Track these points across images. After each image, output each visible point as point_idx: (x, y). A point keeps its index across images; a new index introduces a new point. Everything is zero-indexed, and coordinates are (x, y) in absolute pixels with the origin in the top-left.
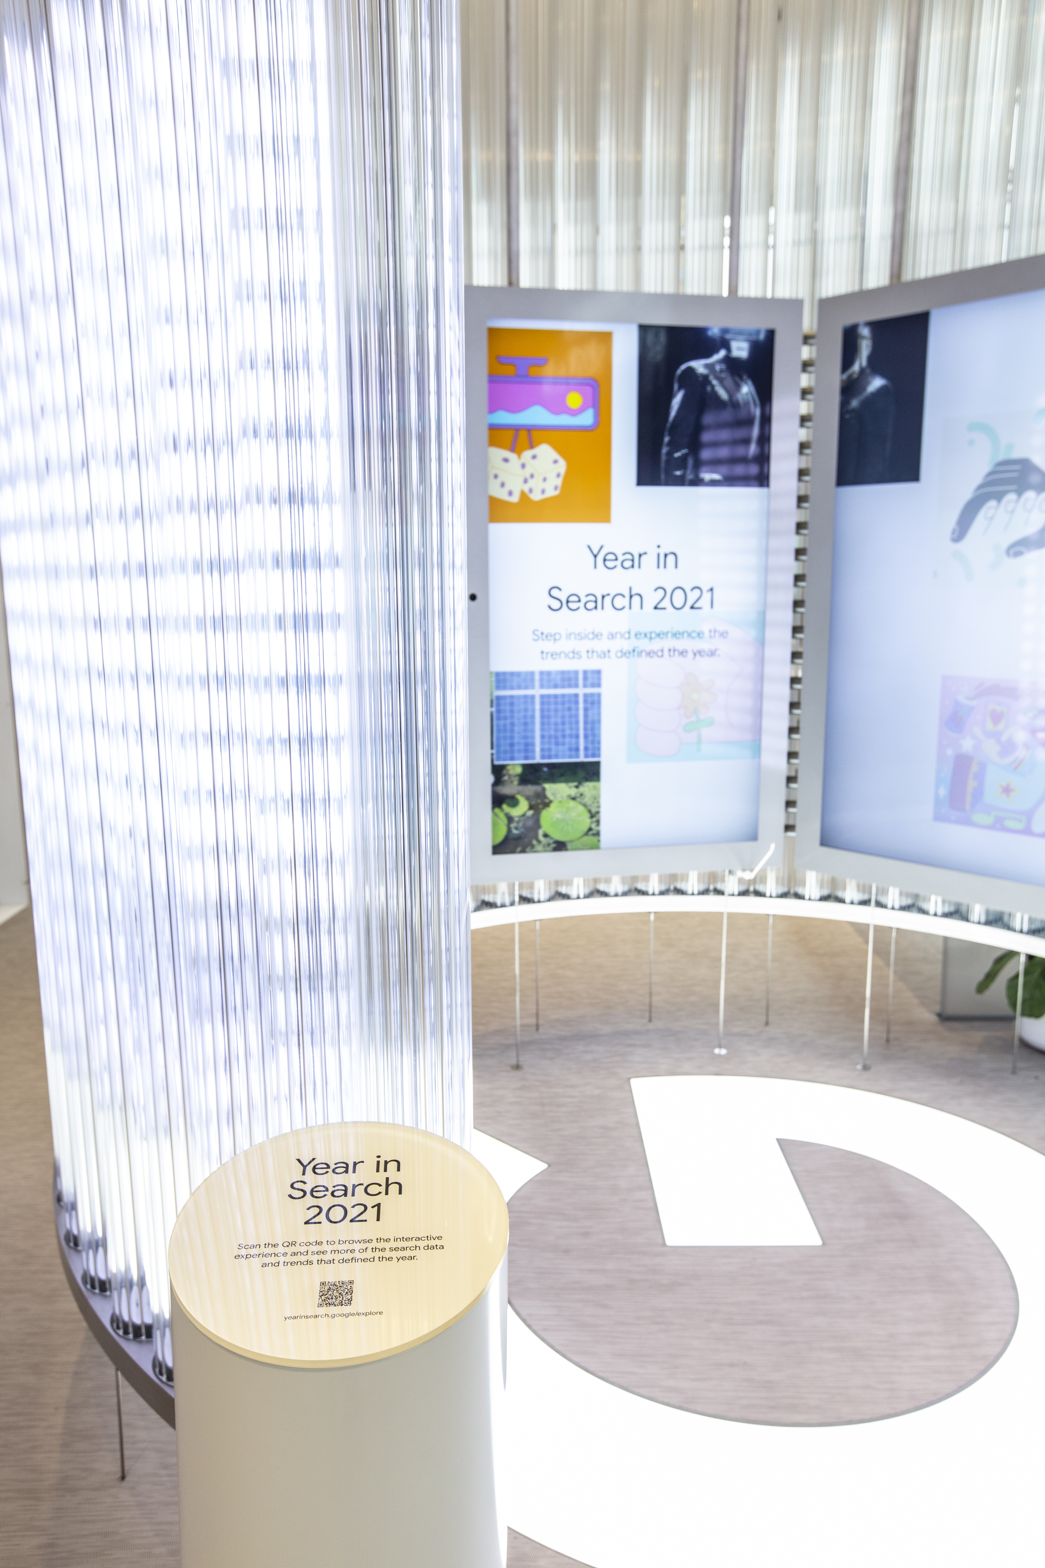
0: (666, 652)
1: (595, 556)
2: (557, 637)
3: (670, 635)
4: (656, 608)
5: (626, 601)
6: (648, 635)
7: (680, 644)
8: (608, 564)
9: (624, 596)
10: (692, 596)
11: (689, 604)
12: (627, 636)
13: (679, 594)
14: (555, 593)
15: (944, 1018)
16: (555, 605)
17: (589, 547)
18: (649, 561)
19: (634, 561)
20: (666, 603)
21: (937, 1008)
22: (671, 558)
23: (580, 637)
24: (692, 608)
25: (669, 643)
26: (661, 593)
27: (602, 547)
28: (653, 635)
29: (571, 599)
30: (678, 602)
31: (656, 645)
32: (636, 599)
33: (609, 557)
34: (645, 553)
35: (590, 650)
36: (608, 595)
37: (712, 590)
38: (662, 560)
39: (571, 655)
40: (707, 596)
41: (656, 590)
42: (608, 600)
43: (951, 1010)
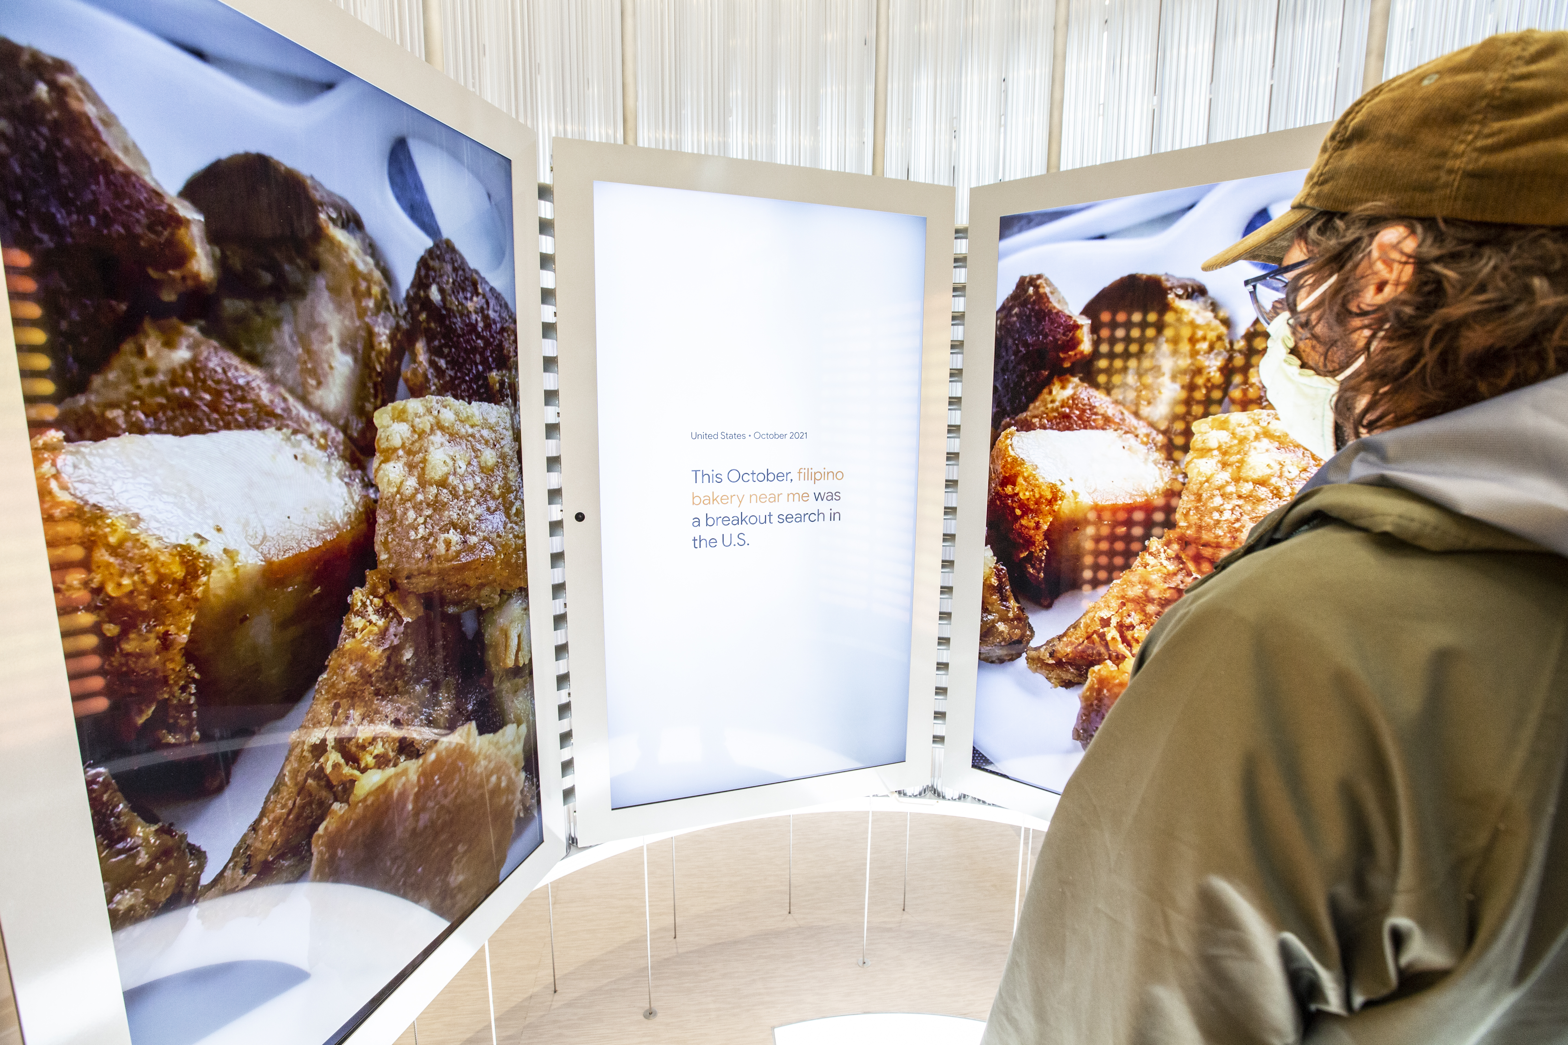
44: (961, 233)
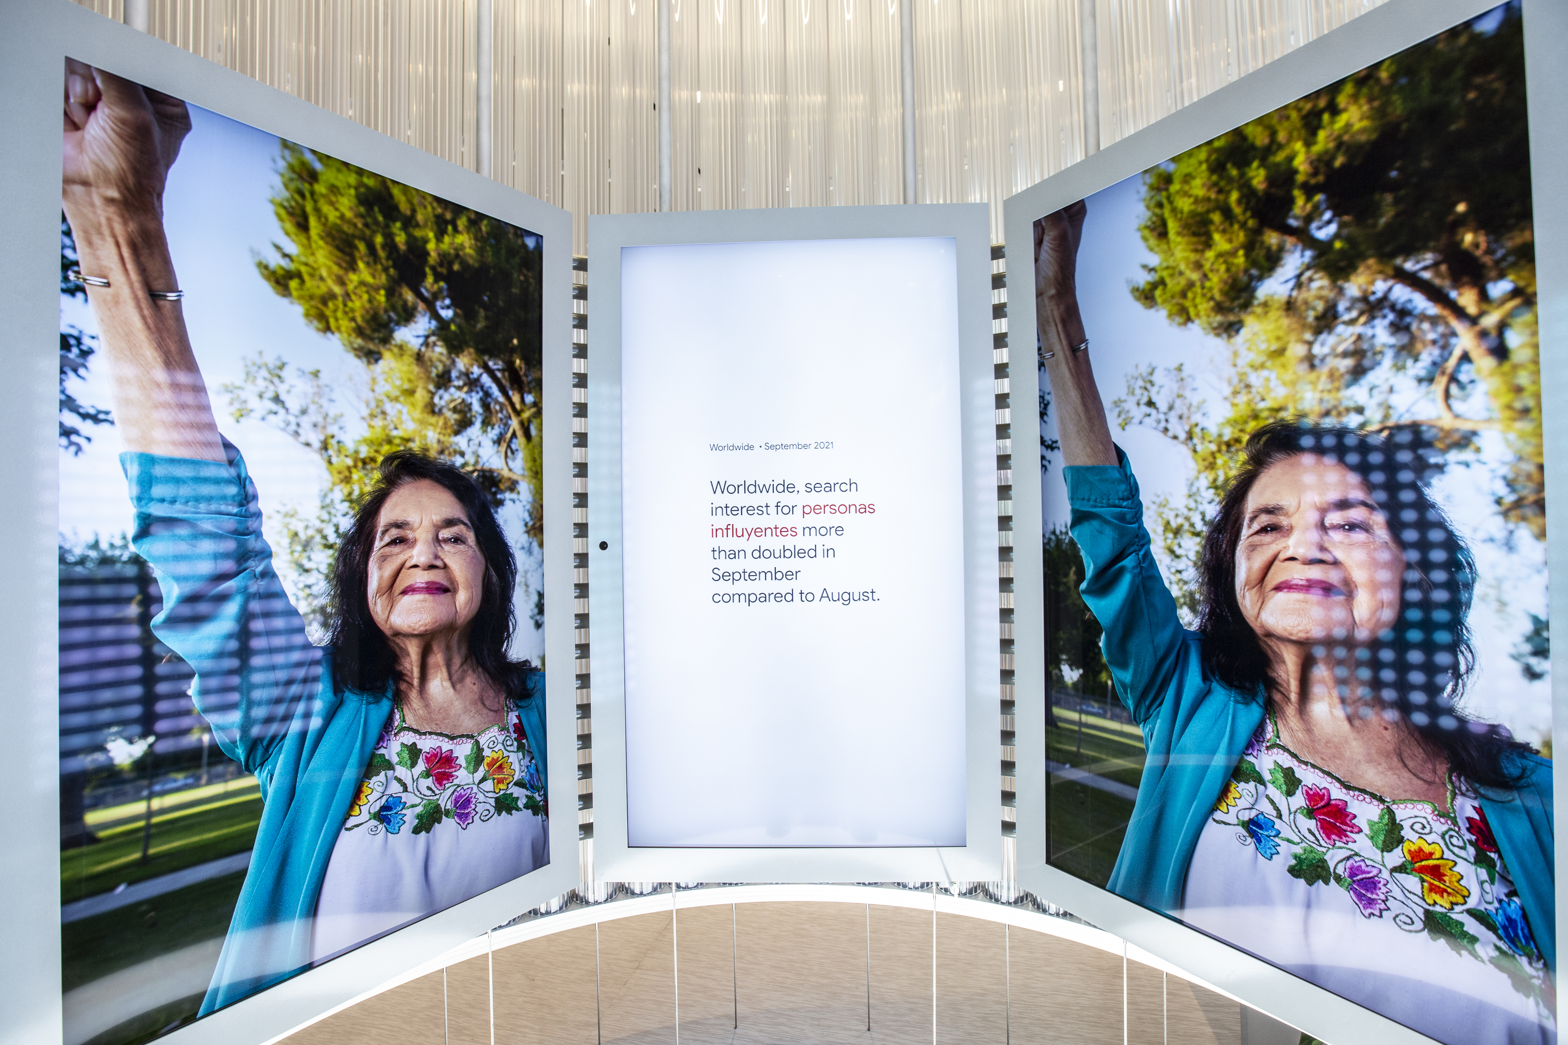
44: (997, 253)
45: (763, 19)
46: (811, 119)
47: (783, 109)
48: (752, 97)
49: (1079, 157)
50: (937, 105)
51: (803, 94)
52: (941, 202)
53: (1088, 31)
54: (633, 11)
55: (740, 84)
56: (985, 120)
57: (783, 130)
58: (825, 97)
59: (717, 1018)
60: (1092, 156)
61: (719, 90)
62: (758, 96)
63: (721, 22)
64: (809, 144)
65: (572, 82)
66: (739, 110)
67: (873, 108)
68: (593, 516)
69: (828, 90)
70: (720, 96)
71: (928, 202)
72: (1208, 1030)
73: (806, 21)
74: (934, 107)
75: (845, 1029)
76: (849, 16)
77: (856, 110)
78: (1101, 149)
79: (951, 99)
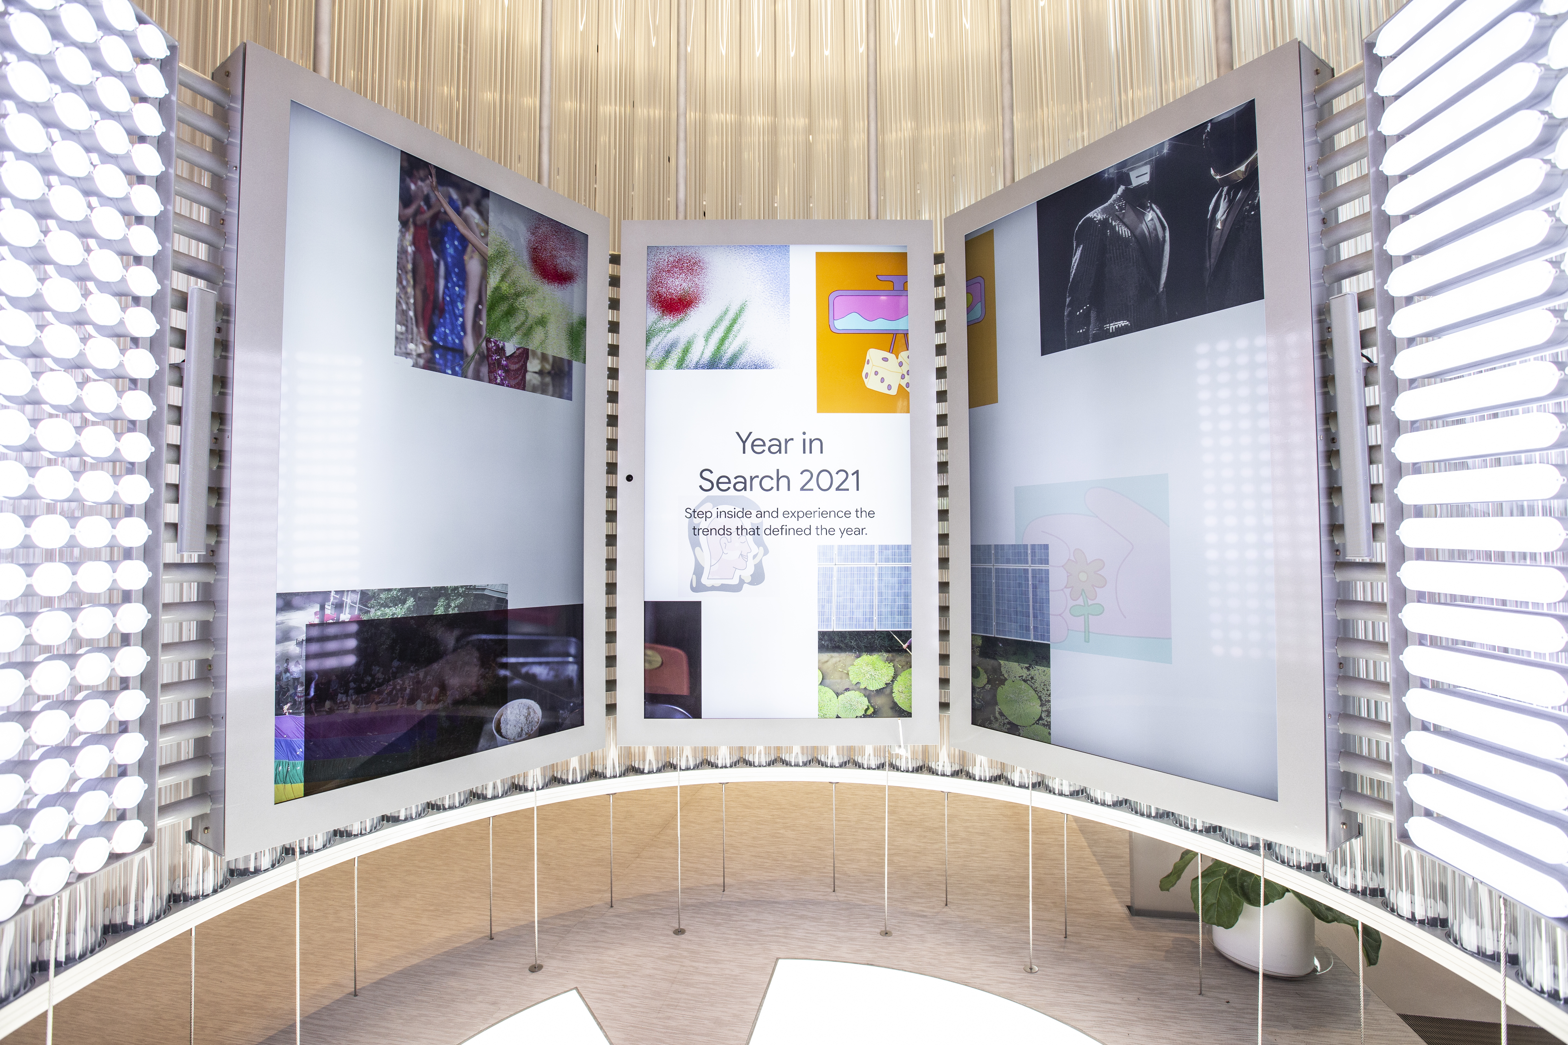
0: (814, 530)
1: (744, 442)
2: (709, 515)
3: (817, 514)
4: (802, 489)
5: (774, 483)
6: (796, 514)
7: (828, 523)
8: (756, 449)
9: (772, 479)
10: (838, 479)
11: (835, 486)
12: (775, 514)
13: (825, 477)
14: (706, 474)
15: (1133, 911)
16: (707, 485)
17: (738, 433)
18: (795, 447)
19: (780, 446)
20: (813, 484)
21: (1128, 900)
22: (816, 444)
23: (730, 515)
24: (838, 489)
25: (816, 521)
26: (807, 475)
27: (750, 433)
28: (801, 514)
29: (721, 480)
30: (825, 484)
31: (804, 523)
32: (783, 482)
33: (757, 443)
34: (792, 439)
35: (740, 527)
36: (757, 477)
37: (857, 472)
38: (807, 446)
39: (721, 532)
40: (852, 479)
41: (802, 473)
42: (756, 482)
43: (1140, 904)
45: (758, 53)
46: (796, 140)
47: (774, 130)
48: (748, 118)
49: (1000, 187)
50: (896, 132)
51: (790, 119)
52: (898, 219)
53: (1007, 95)
54: (654, 44)
55: (740, 108)
56: (933, 148)
57: (773, 147)
58: (807, 120)
59: (708, 886)
60: (1009, 186)
61: (722, 112)
62: (753, 118)
63: (724, 53)
64: (794, 162)
65: (606, 104)
66: (739, 129)
67: (845, 130)
68: (622, 458)
69: (810, 115)
70: (722, 116)
71: (888, 218)
72: (1108, 888)
73: (792, 54)
74: (894, 134)
75: (814, 891)
76: (827, 53)
77: (832, 132)
78: (1017, 180)
79: (908, 126)
